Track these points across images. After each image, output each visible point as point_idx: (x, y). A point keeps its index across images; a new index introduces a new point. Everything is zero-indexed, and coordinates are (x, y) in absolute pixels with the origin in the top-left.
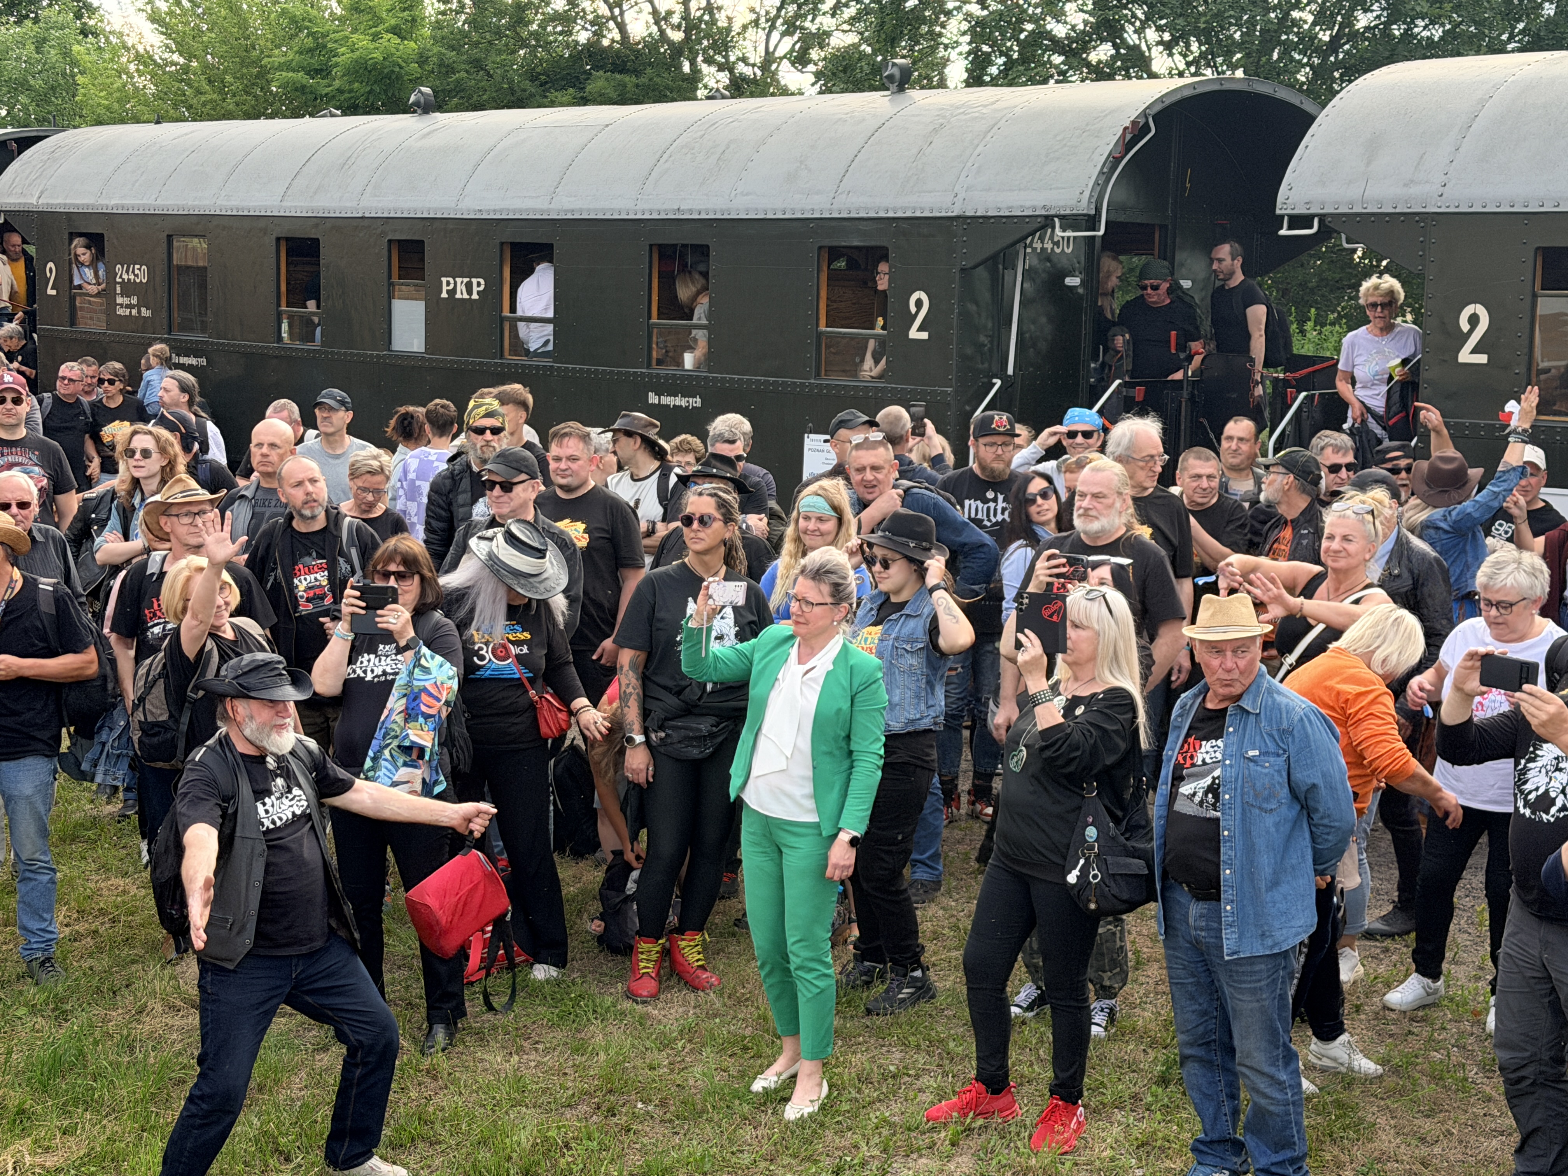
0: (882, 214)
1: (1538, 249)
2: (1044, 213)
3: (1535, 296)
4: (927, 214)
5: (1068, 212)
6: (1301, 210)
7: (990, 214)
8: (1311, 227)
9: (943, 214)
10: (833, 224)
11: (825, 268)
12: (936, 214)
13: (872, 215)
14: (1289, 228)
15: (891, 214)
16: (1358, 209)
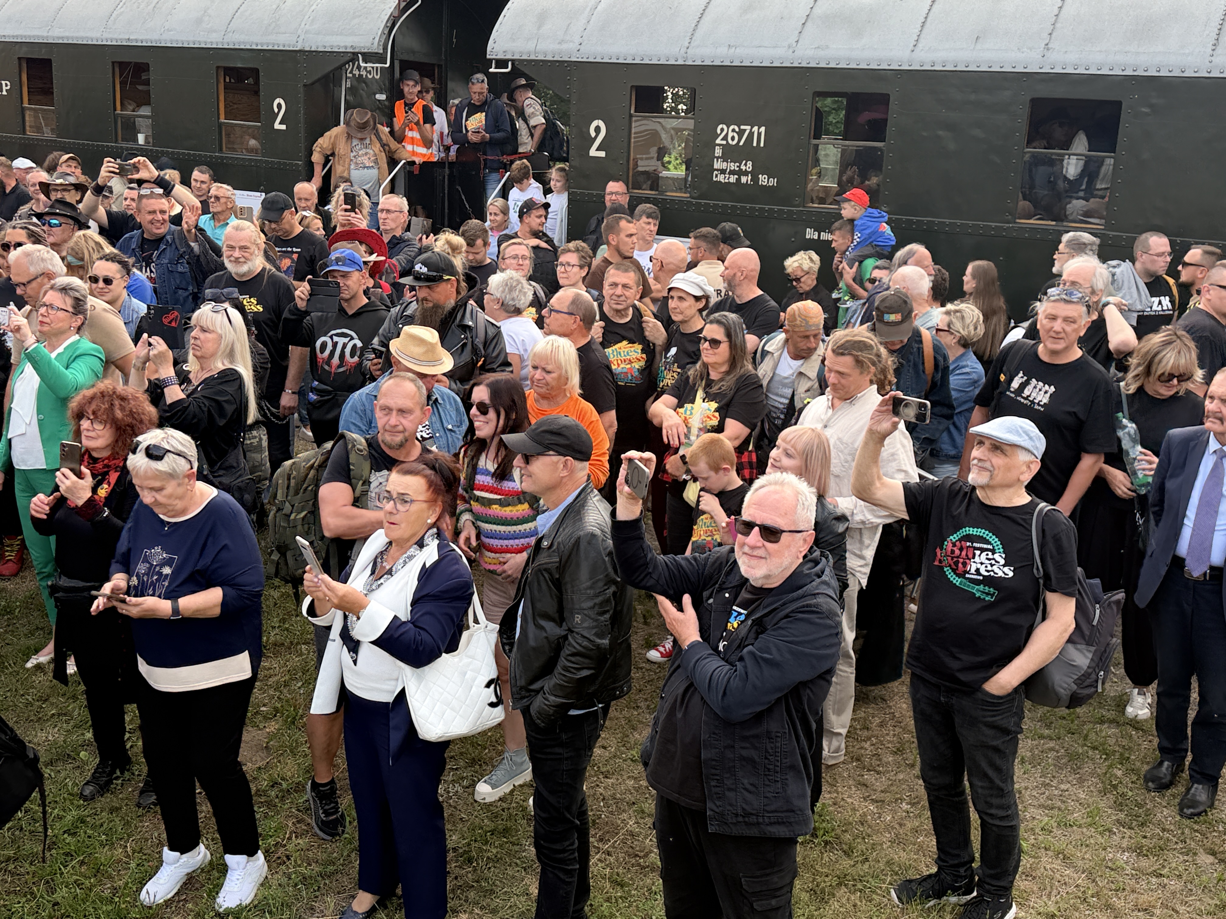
0: (254, 47)
1: (632, 87)
2: (351, 50)
3: (631, 116)
4: (281, 48)
5: (366, 51)
6: (501, 56)
7: (320, 49)
8: (507, 68)
9: (291, 49)
10: (225, 51)
11: (222, 81)
12: (287, 48)
13: (248, 47)
14: (496, 68)
15: (259, 47)
16: (533, 57)
